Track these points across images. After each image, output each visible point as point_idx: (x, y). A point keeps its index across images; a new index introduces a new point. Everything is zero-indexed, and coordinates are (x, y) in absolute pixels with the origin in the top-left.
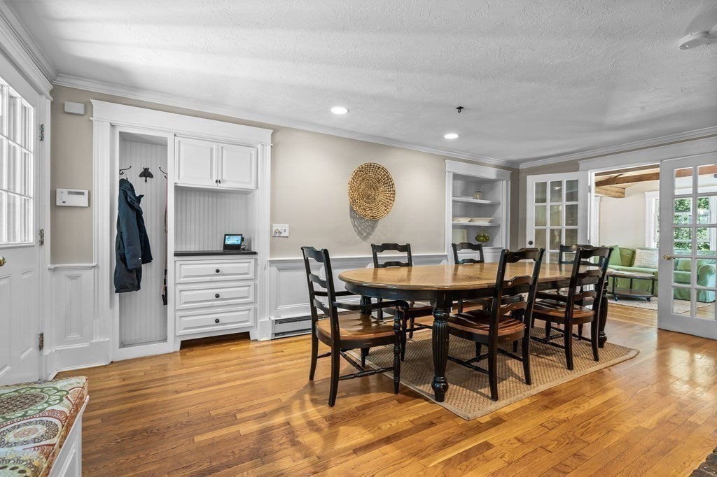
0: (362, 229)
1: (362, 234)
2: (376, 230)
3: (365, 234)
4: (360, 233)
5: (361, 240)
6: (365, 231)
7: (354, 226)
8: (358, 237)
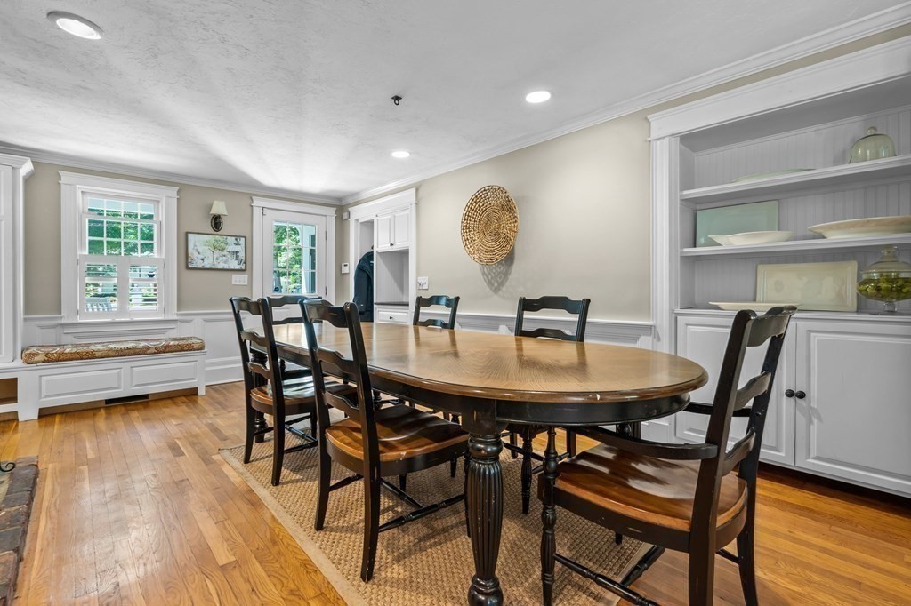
0: (492, 278)
1: (493, 285)
2: (510, 277)
3: (496, 284)
4: (490, 283)
5: (491, 293)
6: (497, 281)
7: (484, 274)
8: (488, 289)
